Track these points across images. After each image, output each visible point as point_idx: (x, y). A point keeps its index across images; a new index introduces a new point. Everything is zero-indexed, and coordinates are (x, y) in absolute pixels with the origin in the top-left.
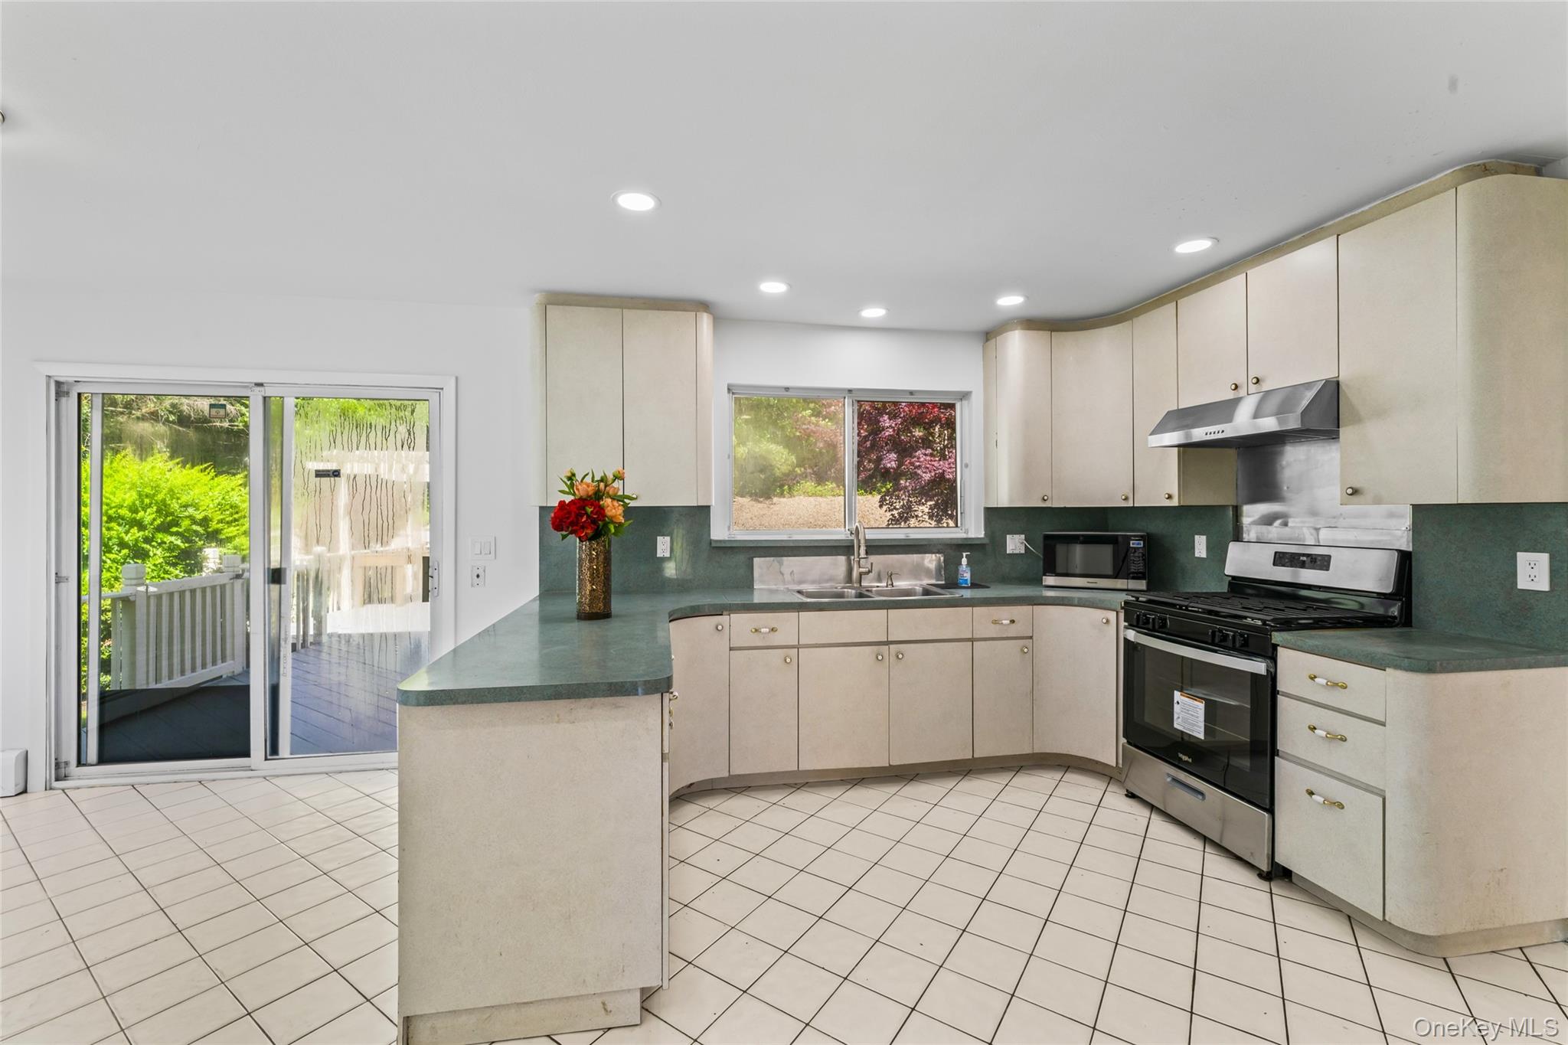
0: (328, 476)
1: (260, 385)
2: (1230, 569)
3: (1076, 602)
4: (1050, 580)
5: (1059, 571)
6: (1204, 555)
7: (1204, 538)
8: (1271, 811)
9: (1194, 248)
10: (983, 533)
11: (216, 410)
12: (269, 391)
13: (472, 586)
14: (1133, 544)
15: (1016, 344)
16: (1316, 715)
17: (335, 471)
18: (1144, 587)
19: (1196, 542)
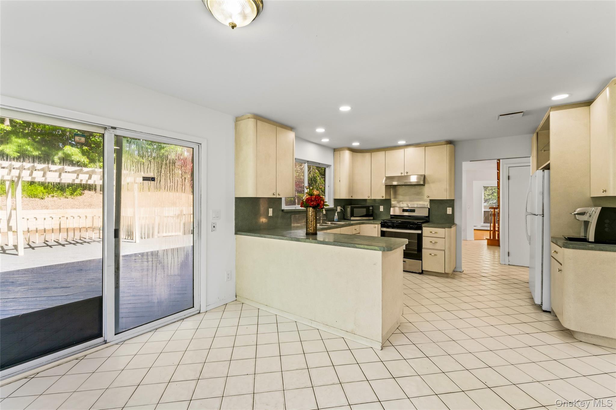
0: (149, 180)
1: (114, 128)
2: (392, 213)
3: (365, 223)
4: (352, 218)
5: (354, 216)
6: (382, 210)
7: (383, 206)
8: (422, 260)
9: (402, 142)
10: (333, 206)
11: (79, 137)
12: (118, 132)
13: (212, 231)
14: (370, 208)
15: (347, 154)
16: (431, 239)
17: (153, 178)
18: (372, 219)
19: (380, 208)
